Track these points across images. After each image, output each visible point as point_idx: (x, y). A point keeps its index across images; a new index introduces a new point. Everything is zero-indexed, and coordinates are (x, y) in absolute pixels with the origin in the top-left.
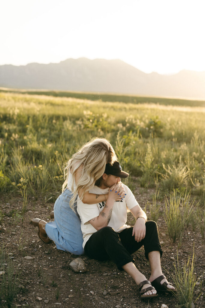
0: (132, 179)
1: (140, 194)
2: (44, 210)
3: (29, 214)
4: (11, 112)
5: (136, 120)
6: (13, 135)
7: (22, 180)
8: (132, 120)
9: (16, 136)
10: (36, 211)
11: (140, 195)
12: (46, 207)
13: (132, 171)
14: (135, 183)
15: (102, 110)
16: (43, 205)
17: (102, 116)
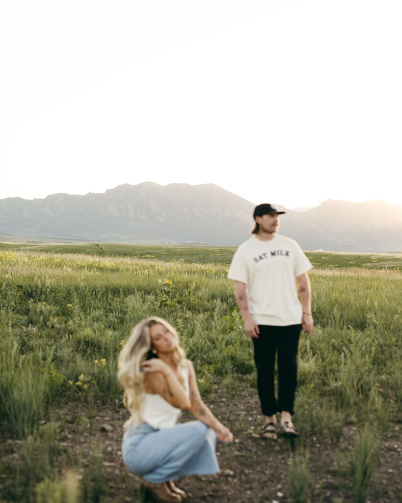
0: (237, 377)
1: (249, 395)
2: (116, 416)
3: (97, 421)
7: (82, 377)
10: (106, 417)
11: (249, 398)
12: (118, 412)
13: (238, 366)
14: (241, 382)
15: (186, 277)
16: (114, 410)
17: (187, 287)
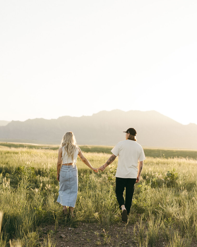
3: (59, 233)
4: (45, 167)
5: (154, 172)
6: (47, 185)
8: (151, 173)
9: (49, 186)
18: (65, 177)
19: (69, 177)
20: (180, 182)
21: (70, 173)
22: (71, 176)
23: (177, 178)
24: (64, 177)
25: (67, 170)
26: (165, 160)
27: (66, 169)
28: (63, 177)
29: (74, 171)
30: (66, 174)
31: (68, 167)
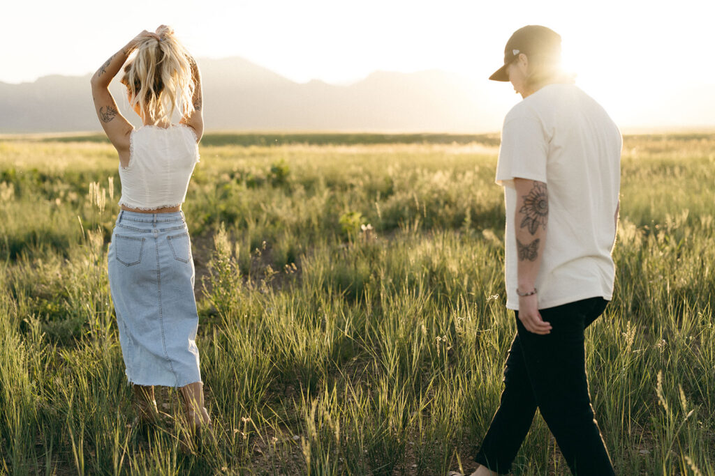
18: (136, 263)
19: (156, 263)
20: (293, 177)
21: (161, 244)
22: (165, 259)
23: (288, 174)
24: (133, 264)
25: (145, 231)
26: (265, 150)
27: (140, 228)
28: (129, 265)
29: (178, 236)
30: (141, 249)
31: (153, 221)
